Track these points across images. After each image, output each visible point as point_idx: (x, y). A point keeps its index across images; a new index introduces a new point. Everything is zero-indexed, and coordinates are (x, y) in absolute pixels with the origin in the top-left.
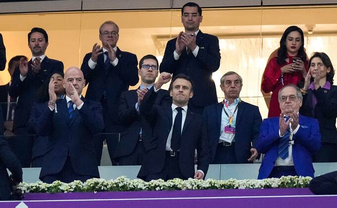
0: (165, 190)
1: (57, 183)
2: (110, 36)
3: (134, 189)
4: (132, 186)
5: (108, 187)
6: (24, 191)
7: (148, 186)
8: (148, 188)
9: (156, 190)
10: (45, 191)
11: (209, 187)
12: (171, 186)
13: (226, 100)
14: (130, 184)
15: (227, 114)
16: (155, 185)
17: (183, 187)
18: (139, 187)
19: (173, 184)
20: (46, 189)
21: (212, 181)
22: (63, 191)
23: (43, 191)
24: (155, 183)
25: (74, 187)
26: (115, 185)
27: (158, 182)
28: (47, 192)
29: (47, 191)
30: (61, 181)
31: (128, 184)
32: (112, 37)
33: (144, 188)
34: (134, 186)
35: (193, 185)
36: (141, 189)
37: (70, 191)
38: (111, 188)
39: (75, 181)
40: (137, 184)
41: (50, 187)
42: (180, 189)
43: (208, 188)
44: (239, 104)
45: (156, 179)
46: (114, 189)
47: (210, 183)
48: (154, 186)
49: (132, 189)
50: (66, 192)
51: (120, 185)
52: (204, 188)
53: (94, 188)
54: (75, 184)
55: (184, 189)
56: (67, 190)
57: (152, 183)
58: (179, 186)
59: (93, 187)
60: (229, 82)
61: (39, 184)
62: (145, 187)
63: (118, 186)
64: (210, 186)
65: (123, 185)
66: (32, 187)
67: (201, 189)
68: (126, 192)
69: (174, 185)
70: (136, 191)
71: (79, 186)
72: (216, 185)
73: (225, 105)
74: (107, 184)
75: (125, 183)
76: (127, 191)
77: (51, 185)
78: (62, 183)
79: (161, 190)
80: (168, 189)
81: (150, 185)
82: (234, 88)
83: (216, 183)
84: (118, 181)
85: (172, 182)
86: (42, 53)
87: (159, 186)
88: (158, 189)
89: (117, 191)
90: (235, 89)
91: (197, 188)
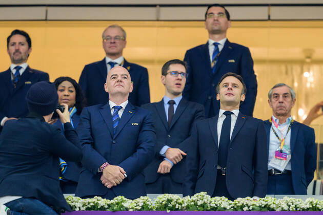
0: (254, 211)
1: (120, 198)
2: (113, 41)
3: (216, 208)
4: (214, 205)
5: (183, 205)
6: (79, 208)
7: (233, 205)
8: (233, 207)
9: (243, 210)
10: (105, 209)
11: (310, 208)
12: (263, 206)
13: (274, 118)
14: (211, 202)
15: (277, 136)
16: (243, 204)
17: (277, 207)
18: (222, 206)
19: (264, 203)
20: (106, 207)
21: (314, 201)
22: (127, 209)
23: (102, 208)
24: (242, 202)
25: (141, 204)
26: (193, 203)
27: (246, 201)
28: (108, 210)
29: (107, 208)
30: (125, 197)
31: (209, 202)
32: (114, 43)
33: (228, 207)
34: (216, 205)
35: (289, 206)
36: (225, 209)
37: (136, 209)
38: (188, 207)
39: (141, 197)
40: (220, 202)
41: (111, 204)
42: (273, 210)
43: (308, 209)
44: (291, 124)
45: (243, 197)
46: (191, 208)
47: (311, 203)
48: (241, 206)
49: (214, 209)
50: (131, 210)
51: (199, 203)
52: (303, 209)
53: (166, 206)
54: (143, 201)
55: (278, 210)
56: (132, 208)
57: (239, 202)
58: (273, 206)
59: (165, 204)
60: (277, 96)
61: (98, 200)
62: (230, 206)
63: (196, 204)
64: (311, 206)
65: (202, 203)
66: (89, 203)
67: (300, 210)
68: (205, 212)
69: (267, 205)
70: (219, 210)
71: (148, 203)
72: (318, 206)
73: (273, 124)
74: (183, 201)
75: (206, 201)
76: (207, 210)
77: (112, 201)
78: (126, 199)
79: (250, 210)
80: (259, 209)
81: (236, 204)
82: (282, 102)
83: (318, 203)
84: (196, 198)
85: (263, 200)
86: (22, 60)
87: (247, 205)
88: (245, 209)
89: (196, 210)
90: (283, 105)
91: (294, 209)
